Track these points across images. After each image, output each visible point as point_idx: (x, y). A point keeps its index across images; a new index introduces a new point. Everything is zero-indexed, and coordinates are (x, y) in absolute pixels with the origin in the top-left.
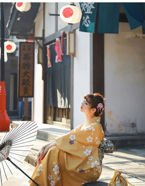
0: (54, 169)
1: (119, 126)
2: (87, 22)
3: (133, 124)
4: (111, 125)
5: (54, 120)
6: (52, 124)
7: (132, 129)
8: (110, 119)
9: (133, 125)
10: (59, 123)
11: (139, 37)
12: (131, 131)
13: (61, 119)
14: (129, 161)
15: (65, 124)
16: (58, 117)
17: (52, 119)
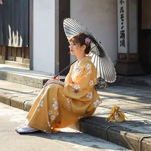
0: (54, 105)
5: (7, 59)
6: (4, 63)
10: (13, 62)
13: (15, 59)
14: (106, 98)
15: (22, 63)
16: (12, 56)
17: (4, 58)
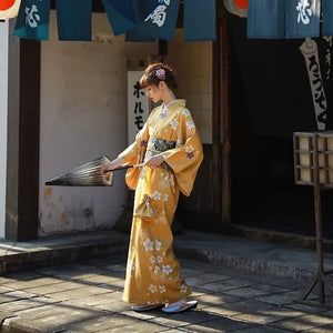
1: (64, 217)
2: (34, 17)
3: (87, 210)
4: (50, 216)
7: (85, 220)
8: (48, 204)
9: (89, 213)
11: (102, 41)
12: (84, 225)
